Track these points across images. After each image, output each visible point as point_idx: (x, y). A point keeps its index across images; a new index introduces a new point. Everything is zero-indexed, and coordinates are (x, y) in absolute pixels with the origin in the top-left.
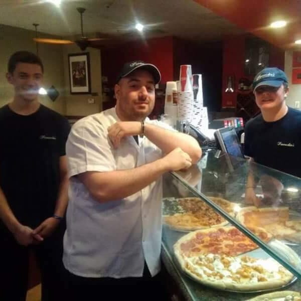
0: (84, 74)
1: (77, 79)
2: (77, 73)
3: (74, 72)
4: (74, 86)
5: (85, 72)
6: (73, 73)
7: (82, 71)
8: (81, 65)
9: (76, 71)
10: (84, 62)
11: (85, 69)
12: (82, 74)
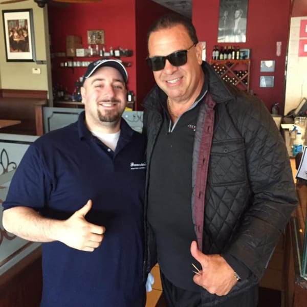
0: (26, 36)
1: (16, 41)
2: (16, 34)
3: (11, 34)
4: (11, 51)
5: (27, 33)
6: (9, 34)
7: (23, 33)
8: (21, 25)
9: (13, 33)
10: (26, 21)
11: (27, 30)
12: (24, 36)
